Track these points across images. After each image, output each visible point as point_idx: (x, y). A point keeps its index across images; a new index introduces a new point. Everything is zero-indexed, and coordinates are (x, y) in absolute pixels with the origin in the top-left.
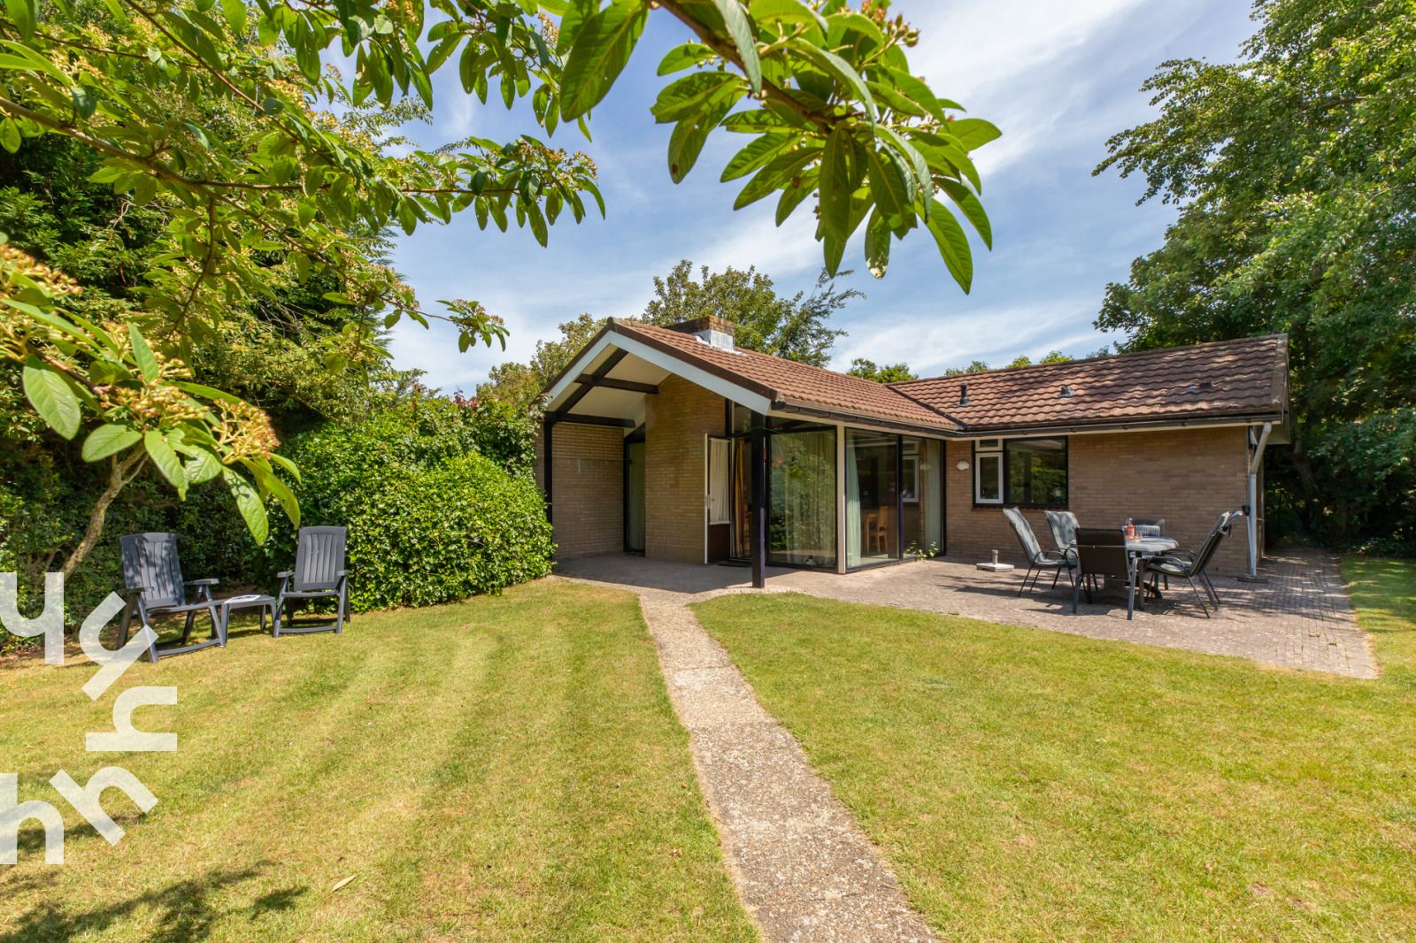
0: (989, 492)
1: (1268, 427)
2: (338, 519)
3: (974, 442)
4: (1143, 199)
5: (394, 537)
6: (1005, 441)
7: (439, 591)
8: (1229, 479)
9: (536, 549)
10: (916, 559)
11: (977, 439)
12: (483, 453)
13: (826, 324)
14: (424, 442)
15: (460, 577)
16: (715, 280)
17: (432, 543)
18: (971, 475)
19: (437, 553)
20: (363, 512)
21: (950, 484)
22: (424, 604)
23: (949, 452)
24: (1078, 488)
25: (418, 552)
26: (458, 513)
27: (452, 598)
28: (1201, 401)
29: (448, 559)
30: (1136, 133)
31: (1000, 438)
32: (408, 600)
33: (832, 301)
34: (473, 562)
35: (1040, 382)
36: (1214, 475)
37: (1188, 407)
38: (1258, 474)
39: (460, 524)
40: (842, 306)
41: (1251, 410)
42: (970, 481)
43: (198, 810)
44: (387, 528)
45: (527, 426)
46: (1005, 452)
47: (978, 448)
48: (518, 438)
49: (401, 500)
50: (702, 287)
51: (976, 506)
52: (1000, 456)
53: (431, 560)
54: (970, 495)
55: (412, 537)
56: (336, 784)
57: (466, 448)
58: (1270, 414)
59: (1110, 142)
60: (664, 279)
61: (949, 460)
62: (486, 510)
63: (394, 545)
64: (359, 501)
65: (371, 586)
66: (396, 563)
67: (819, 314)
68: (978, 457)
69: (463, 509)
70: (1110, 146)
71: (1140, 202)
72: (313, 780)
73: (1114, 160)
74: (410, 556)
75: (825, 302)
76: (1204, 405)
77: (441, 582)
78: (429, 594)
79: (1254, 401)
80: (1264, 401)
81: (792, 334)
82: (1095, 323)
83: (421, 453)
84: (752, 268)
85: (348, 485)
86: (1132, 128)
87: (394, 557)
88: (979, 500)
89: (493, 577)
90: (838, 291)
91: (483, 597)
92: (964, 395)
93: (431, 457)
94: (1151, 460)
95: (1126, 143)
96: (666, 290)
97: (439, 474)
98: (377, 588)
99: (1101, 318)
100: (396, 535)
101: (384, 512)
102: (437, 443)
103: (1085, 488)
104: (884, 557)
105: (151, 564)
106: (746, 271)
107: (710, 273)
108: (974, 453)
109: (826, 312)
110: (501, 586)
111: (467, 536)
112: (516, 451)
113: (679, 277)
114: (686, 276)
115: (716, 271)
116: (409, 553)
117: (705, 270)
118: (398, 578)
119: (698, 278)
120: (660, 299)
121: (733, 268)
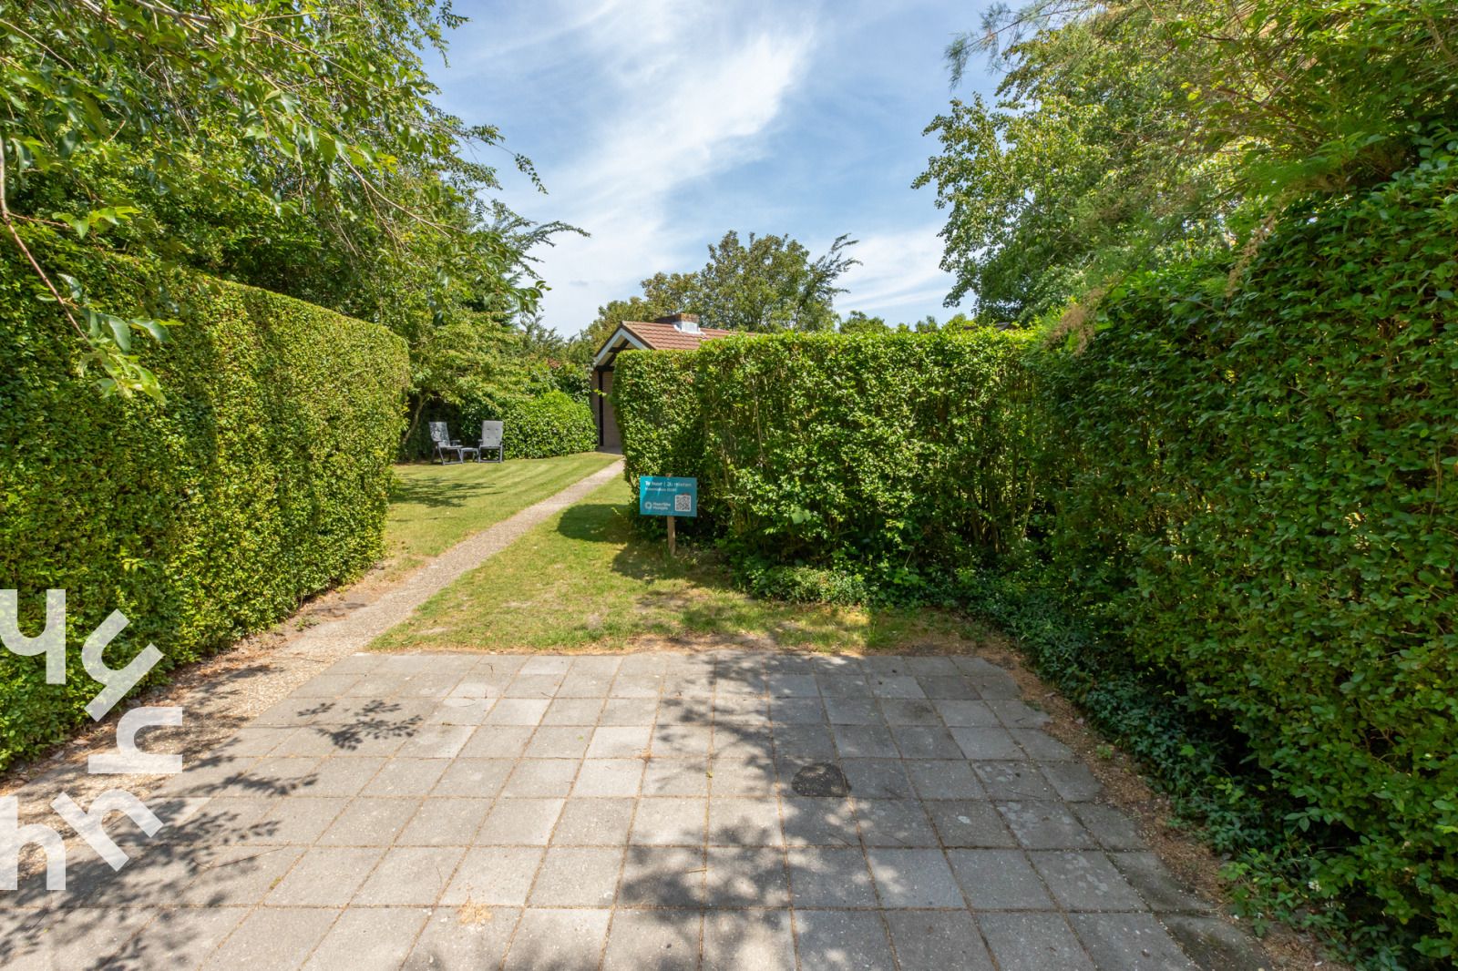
5: (521, 428)
7: (540, 453)
9: (587, 438)
12: (562, 390)
13: (834, 283)
14: (533, 385)
15: (548, 447)
16: (760, 242)
17: (536, 432)
19: (538, 436)
22: (534, 458)
25: (530, 435)
26: (547, 419)
27: (545, 456)
29: (543, 439)
32: (527, 456)
33: (839, 266)
34: (554, 441)
39: (548, 424)
40: (845, 270)
44: (518, 424)
45: (584, 373)
48: (580, 382)
49: (523, 412)
50: (747, 250)
53: (536, 439)
55: (528, 429)
57: (553, 388)
60: (717, 246)
62: (561, 418)
63: (521, 432)
65: (512, 449)
66: (522, 440)
67: (829, 276)
69: (550, 417)
75: (834, 266)
77: (540, 449)
78: (536, 454)
83: (531, 391)
84: (787, 235)
87: (521, 437)
89: (565, 449)
90: (843, 258)
91: (560, 457)
93: (536, 392)
96: (718, 253)
97: (540, 401)
98: (515, 450)
101: (517, 417)
102: (538, 386)
106: (782, 236)
107: (756, 238)
109: (834, 275)
110: (569, 453)
111: (552, 429)
112: (579, 388)
113: (729, 242)
114: (736, 242)
115: (761, 236)
116: (527, 436)
117: (752, 235)
118: (523, 446)
119: (745, 243)
120: (713, 262)
121: (772, 234)
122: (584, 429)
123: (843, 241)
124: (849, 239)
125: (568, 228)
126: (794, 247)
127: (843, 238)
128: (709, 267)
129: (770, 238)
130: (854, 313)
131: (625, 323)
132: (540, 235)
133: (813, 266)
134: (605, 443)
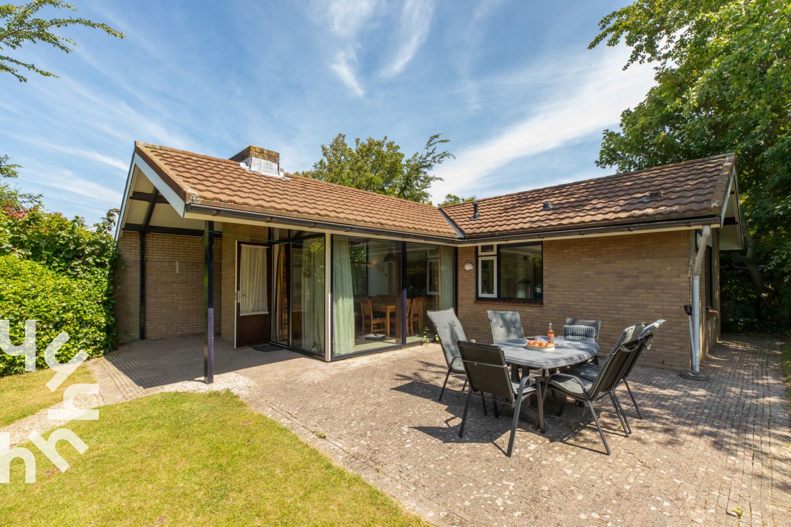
0: (487, 288)
1: (707, 230)
3: (477, 248)
4: (628, 65)
6: (499, 246)
8: (675, 280)
10: (421, 343)
11: (480, 245)
13: (430, 173)
16: (364, 145)
18: (474, 275)
21: (460, 282)
23: (460, 256)
24: (550, 286)
28: (649, 208)
30: (621, 14)
31: (495, 243)
33: (434, 158)
35: (534, 200)
36: (661, 276)
37: (637, 212)
38: (701, 275)
40: (440, 162)
41: (690, 214)
42: (474, 280)
46: (499, 255)
47: (480, 253)
50: (354, 150)
51: (479, 300)
52: (495, 259)
54: (474, 291)
58: (710, 217)
59: (602, 21)
60: (328, 147)
61: (460, 262)
67: (425, 166)
68: (480, 259)
70: (601, 25)
71: (626, 68)
73: (604, 35)
75: (429, 159)
76: (650, 211)
79: (695, 207)
80: (704, 205)
81: (408, 180)
82: (597, 162)
84: (386, 138)
86: (618, 10)
88: (481, 295)
90: (437, 152)
92: (476, 211)
94: (608, 262)
95: (613, 22)
96: (329, 152)
99: (601, 158)
103: (556, 286)
104: (393, 341)
106: (382, 139)
107: (361, 142)
108: (477, 257)
109: (430, 165)
112: (78, 254)
113: (339, 143)
114: (344, 144)
115: (365, 141)
119: (352, 146)
120: (325, 159)
121: (373, 138)
123: (436, 140)
124: (441, 138)
126: (392, 146)
127: (437, 136)
128: (322, 164)
129: (372, 142)
133: (408, 161)
134: (149, 334)
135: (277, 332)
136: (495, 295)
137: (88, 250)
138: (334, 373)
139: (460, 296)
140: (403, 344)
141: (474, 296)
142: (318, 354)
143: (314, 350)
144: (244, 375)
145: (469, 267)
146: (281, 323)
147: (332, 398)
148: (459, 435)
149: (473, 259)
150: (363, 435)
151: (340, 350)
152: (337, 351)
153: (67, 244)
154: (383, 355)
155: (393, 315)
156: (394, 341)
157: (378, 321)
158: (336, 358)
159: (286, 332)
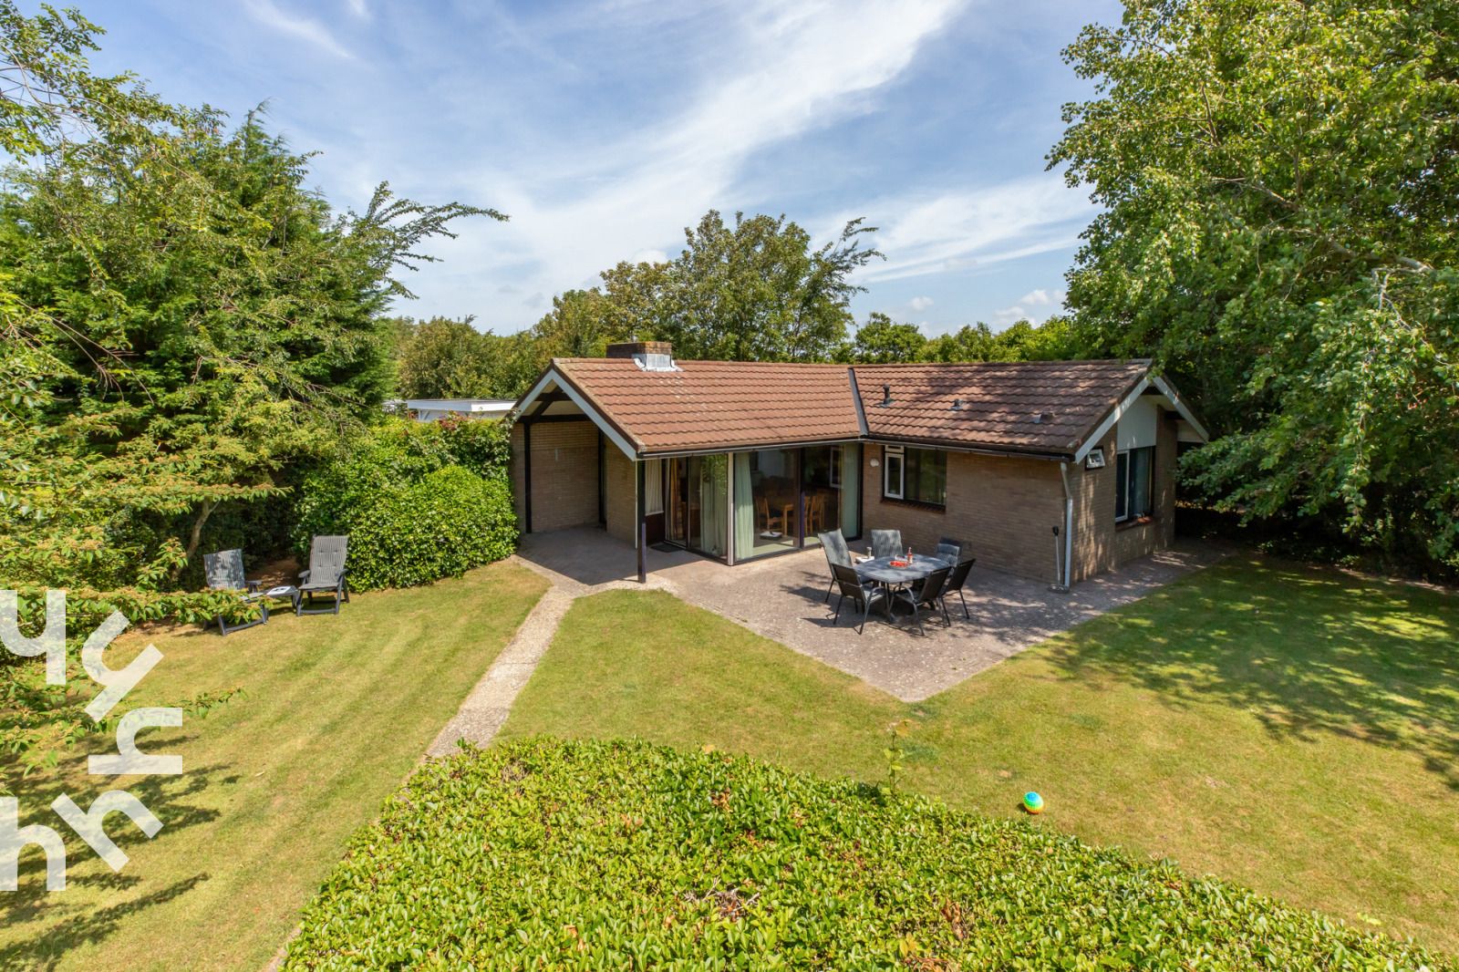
0: (894, 485)
2: (344, 529)
6: (905, 447)
7: (414, 578)
8: (1052, 501)
12: (460, 463)
13: (847, 278)
14: (410, 463)
16: (749, 225)
17: (408, 544)
18: (880, 472)
19: (412, 551)
20: (361, 523)
21: (866, 478)
22: (404, 586)
23: (866, 449)
24: (953, 494)
25: (399, 551)
26: (428, 521)
27: (424, 582)
29: (420, 555)
31: (902, 444)
32: (393, 583)
33: (855, 257)
34: (440, 555)
39: (430, 529)
40: (863, 263)
41: (1053, 450)
42: (880, 477)
43: (219, 736)
44: (377, 534)
46: (906, 454)
47: (886, 448)
48: (491, 447)
49: (386, 513)
50: (734, 232)
51: (885, 500)
52: (902, 457)
53: (409, 556)
54: (879, 489)
55: (394, 541)
56: (280, 727)
57: (445, 463)
58: (1064, 455)
60: (694, 230)
61: (865, 459)
62: (451, 517)
63: (382, 546)
64: (358, 516)
65: (367, 574)
66: (383, 559)
67: (841, 268)
68: (887, 456)
69: (432, 518)
72: (271, 726)
74: (394, 554)
75: (848, 258)
77: (416, 571)
78: (408, 579)
81: (815, 286)
83: (406, 472)
85: (353, 502)
87: (381, 554)
88: (887, 494)
89: (458, 564)
90: (860, 248)
91: (449, 579)
93: (414, 475)
96: (696, 237)
97: (420, 490)
98: (372, 576)
100: (383, 540)
101: (375, 523)
102: (417, 462)
103: (958, 495)
104: (790, 544)
105: (224, 567)
106: (777, 218)
107: (744, 218)
108: (884, 453)
109: (848, 267)
110: (463, 571)
111: (435, 538)
112: (490, 456)
113: (711, 223)
114: (719, 223)
115: (749, 216)
116: (392, 553)
117: (739, 215)
118: (386, 568)
119: (731, 225)
120: (689, 249)
121: (763, 213)
122: (494, 526)
123: (856, 227)
124: (864, 224)
125: (473, 211)
126: (793, 229)
127: (858, 221)
128: (686, 255)
129: (760, 219)
130: (874, 315)
131: (557, 361)
132: (431, 224)
133: (817, 255)
134: (534, 528)
135: (671, 530)
136: (901, 496)
137: (496, 450)
138: (739, 576)
139: (865, 494)
140: (801, 547)
141: (879, 495)
142: (719, 556)
143: (714, 552)
144: (663, 576)
145: (874, 463)
146: (675, 523)
147: (744, 598)
148: (834, 623)
149: (879, 455)
150: (771, 621)
151: (742, 555)
152: (738, 556)
153: (482, 448)
154: (781, 559)
155: (790, 514)
156: (791, 542)
157: (775, 520)
158: (738, 562)
159: (681, 531)
